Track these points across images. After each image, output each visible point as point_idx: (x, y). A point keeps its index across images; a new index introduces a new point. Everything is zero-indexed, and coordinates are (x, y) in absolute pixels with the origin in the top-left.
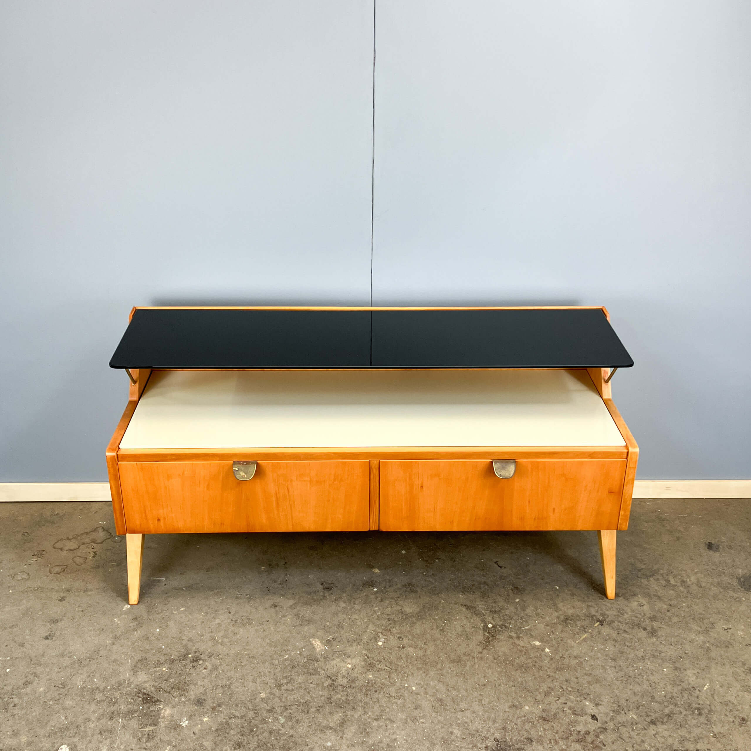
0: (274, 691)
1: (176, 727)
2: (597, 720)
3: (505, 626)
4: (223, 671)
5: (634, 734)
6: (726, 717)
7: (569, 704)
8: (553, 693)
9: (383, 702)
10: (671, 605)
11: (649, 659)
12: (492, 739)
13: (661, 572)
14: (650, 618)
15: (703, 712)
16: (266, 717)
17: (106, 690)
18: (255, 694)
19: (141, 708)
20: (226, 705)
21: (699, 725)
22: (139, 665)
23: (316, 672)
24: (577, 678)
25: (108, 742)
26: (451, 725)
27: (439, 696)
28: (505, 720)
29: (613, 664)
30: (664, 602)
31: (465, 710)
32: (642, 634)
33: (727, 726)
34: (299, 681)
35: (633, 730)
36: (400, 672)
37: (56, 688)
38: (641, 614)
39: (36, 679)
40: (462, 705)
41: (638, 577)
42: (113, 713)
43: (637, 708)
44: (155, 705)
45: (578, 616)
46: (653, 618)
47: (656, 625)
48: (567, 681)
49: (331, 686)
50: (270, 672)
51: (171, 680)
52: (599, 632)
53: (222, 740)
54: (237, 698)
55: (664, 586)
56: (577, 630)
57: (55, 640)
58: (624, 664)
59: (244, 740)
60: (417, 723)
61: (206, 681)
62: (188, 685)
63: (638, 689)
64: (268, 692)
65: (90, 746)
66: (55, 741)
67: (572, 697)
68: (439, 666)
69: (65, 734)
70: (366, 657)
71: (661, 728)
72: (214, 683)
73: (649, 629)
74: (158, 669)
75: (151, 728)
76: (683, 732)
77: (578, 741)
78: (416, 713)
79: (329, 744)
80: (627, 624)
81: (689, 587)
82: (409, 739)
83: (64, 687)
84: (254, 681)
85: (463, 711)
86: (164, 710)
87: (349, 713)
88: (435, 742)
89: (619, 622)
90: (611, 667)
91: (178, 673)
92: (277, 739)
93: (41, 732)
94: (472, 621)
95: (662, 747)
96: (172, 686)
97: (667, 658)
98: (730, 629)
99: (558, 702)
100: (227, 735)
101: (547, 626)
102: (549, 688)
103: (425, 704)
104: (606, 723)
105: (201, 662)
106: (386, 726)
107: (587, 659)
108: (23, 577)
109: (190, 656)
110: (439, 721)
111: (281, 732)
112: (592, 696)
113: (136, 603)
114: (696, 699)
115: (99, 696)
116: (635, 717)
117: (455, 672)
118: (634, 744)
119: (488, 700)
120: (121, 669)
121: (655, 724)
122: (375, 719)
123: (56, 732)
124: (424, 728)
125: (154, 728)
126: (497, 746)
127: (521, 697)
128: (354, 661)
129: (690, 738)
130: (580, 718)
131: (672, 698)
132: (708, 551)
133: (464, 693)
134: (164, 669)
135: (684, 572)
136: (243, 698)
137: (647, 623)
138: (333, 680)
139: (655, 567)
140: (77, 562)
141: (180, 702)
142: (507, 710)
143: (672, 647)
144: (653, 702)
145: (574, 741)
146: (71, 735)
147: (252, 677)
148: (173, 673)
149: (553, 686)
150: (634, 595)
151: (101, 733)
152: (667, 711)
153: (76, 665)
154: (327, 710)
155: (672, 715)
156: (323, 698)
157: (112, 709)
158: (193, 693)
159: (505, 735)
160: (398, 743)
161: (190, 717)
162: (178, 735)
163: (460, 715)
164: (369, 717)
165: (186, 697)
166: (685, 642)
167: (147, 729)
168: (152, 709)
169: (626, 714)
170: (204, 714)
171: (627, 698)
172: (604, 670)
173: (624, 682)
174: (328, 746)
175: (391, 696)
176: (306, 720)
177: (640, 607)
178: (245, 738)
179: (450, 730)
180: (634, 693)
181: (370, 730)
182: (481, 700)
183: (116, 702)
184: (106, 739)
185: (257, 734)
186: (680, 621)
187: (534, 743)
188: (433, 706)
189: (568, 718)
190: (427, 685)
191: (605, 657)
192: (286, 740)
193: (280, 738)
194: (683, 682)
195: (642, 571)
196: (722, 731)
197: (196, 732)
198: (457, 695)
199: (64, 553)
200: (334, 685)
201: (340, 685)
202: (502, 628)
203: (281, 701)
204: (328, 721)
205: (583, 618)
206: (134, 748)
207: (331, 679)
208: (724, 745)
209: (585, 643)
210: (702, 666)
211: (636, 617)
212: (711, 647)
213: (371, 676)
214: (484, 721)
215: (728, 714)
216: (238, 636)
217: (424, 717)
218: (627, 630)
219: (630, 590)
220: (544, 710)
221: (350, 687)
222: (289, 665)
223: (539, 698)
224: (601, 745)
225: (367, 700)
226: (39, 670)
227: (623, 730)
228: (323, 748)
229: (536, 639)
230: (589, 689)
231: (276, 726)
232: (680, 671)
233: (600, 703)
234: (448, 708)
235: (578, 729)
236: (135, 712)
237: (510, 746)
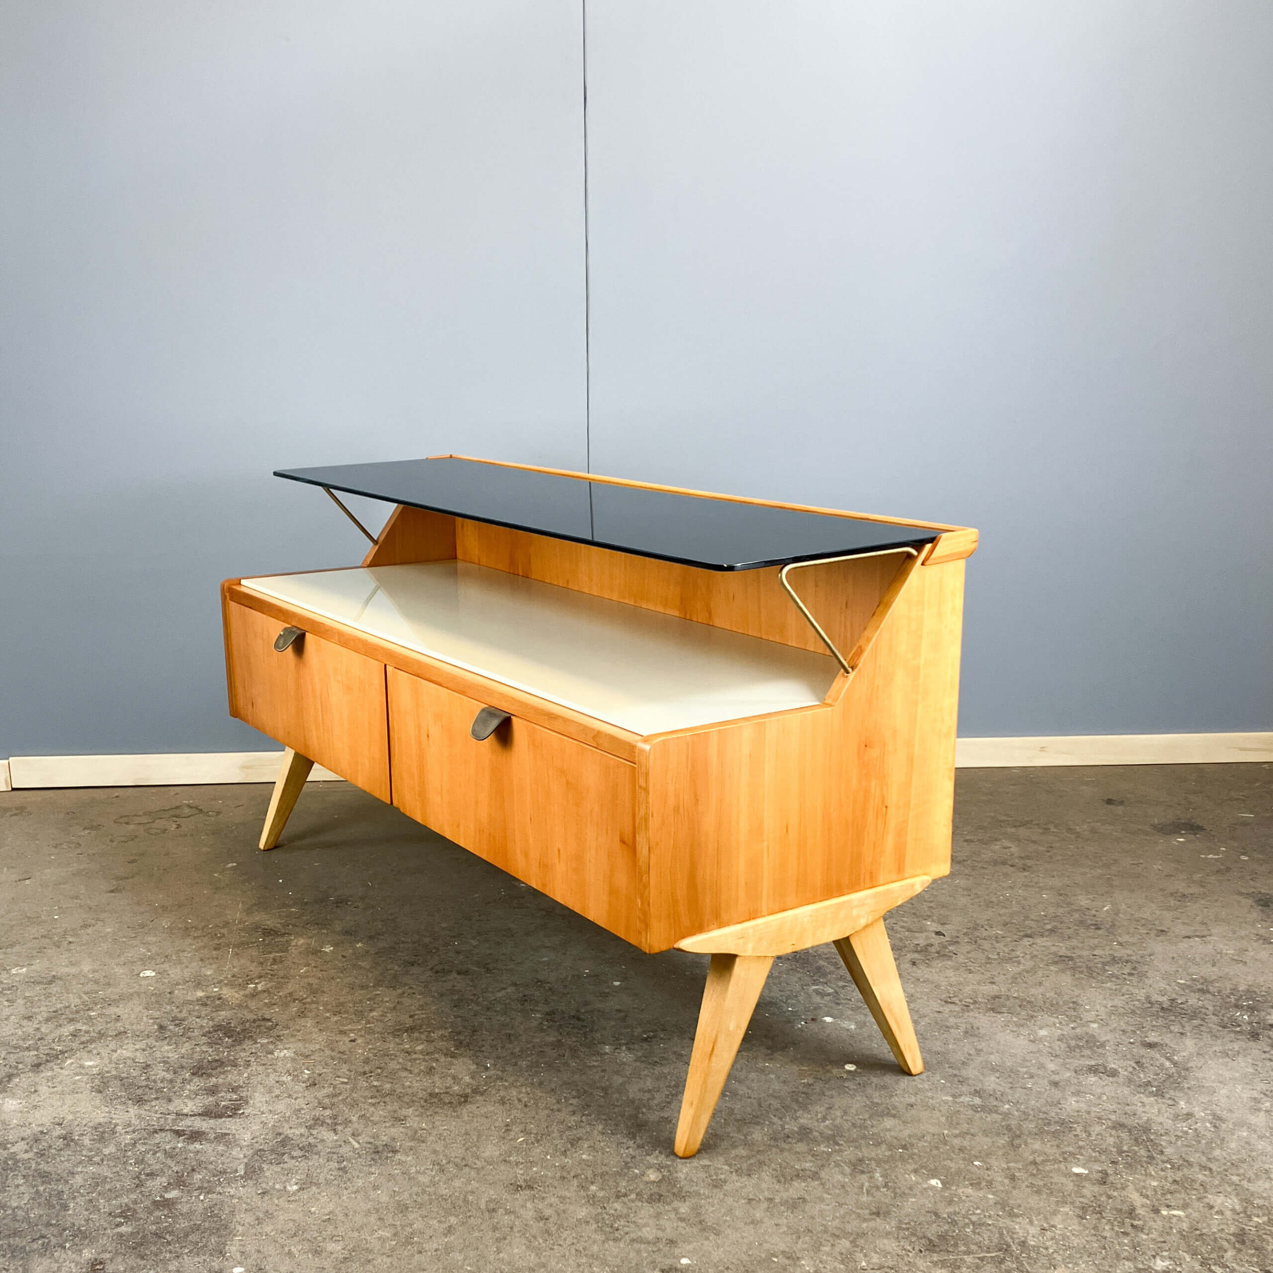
0: (461, 921)
1: (316, 952)
2: (944, 935)
5: (1000, 945)
6: (1136, 930)
7: (902, 923)
10: (1051, 847)
11: (1020, 888)
14: (1021, 857)
15: (1102, 927)
16: (450, 941)
17: (207, 928)
18: (432, 924)
19: (261, 940)
20: (390, 934)
21: (1097, 937)
22: (255, 908)
25: (213, 966)
29: (965, 893)
30: (1042, 845)
32: (1010, 870)
33: (1138, 937)
34: (498, 913)
35: (998, 942)
37: (131, 929)
38: (1006, 855)
39: (100, 922)
42: (219, 944)
43: (1004, 925)
44: (283, 937)
46: (1025, 858)
47: (1029, 862)
50: (453, 908)
51: (304, 918)
53: (385, 961)
54: (406, 928)
55: (1041, 833)
57: (126, 893)
58: (983, 893)
59: (419, 959)
61: (357, 916)
62: (331, 921)
63: (1004, 911)
64: (451, 922)
65: (188, 970)
66: (134, 968)
67: (906, 919)
69: (148, 962)
71: (1039, 941)
72: (370, 918)
74: (283, 910)
75: (278, 954)
76: (1072, 942)
77: (916, 951)
79: (546, 959)
81: (1078, 833)
83: (143, 927)
86: (295, 941)
90: (963, 895)
91: (315, 912)
93: (112, 961)
95: (1041, 954)
96: (307, 922)
97: (1047, 887)
98: (1142, 864)
100: (392, 956)
104: (957, 937)
105: (348, 903)
108: (71, 845)
109: (332, 899)
112: (936, 917)
114: (1092, 917)
115: (196, 933)
116: (1000, 932)
118: (1000, 952)
120: (228, 912)
121: (1031, 937)
123: (135, 961)
125: (283, 954)
129: (1083, 947)
130: (917, 935)
131: (1056, 917)
132: (1106, 805)
134: (293, 910)
135: (1071, 822)
140: (152, 833)
141: (320, 933)
143: (1054, 879)
144: (1028, 920)
145: (910, 951)
146: (157, 962)
148: (308, 912)
151: (202, 960)
152: (1048, 927)
153: (160, 911)
154: (540, 934)
155: (1056, 930)
157: (216, 941)
158: (339, 926)
161: (336, 945)
162: (320, 958)
165: (328, 929)
166: (1074, 874)
167: (272, 956)
168: (276, 940)
169: (986, 930)
170: (356, 941)
171: (989, 918)
172: (953, 898)
173: (984, 906)
174: (544, 961)
176: (511, 942)
177: (1004, 849)
180: (999, 914)
183: (223, 936)
184: (211, 964)
185: (438, 954)
186: (1065, 859)
189: (901, 934)
192: (481, 957)
194: (1072, 905)
196: (1130, 941)
197: (346, 955)
199: (132, 827)
204: (543, 942)
206: (253, 970)
208: (1134, 951)
210: (1101, 892)
211: (1000, 857)
212: (1114, 878)
215: (1140, 927)
224: (951, 954)
227: (983, 942)
228: (536, 962)
230: (932, 911)
231: (465, 948)
232: (1067, 896)
233: (949, 922)
235: (917, 942)
236: (253, 943)
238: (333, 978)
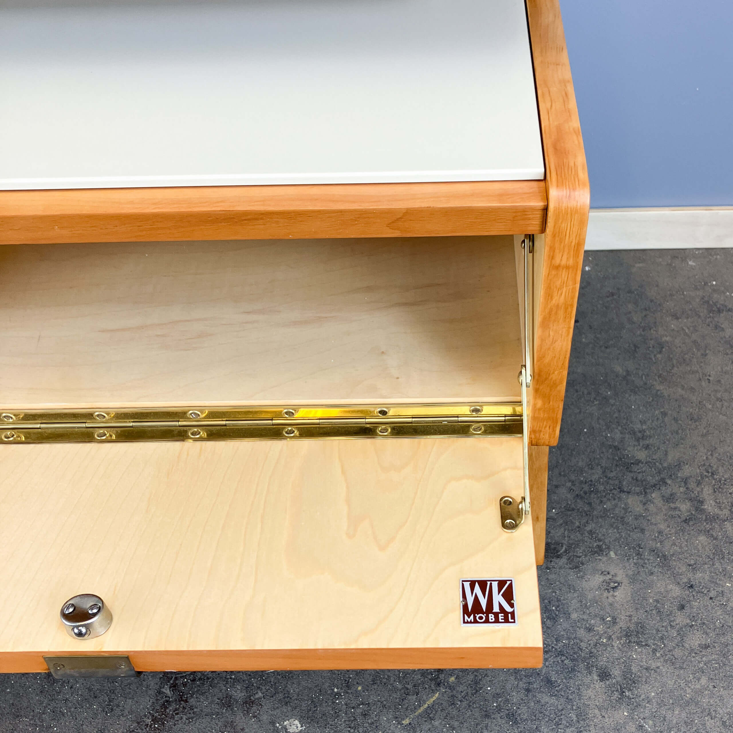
10: (692, 586)
13: (687, 471)
30: (675, 577)
41: (622, 491)
55: (685, 521)
80: (561, 653)
139: (673, 456)
150: (599, 551)
177: (606, 594)
186: (707, 647)
195: (635, 468)
211: (590, 630)
219: (591, 532)
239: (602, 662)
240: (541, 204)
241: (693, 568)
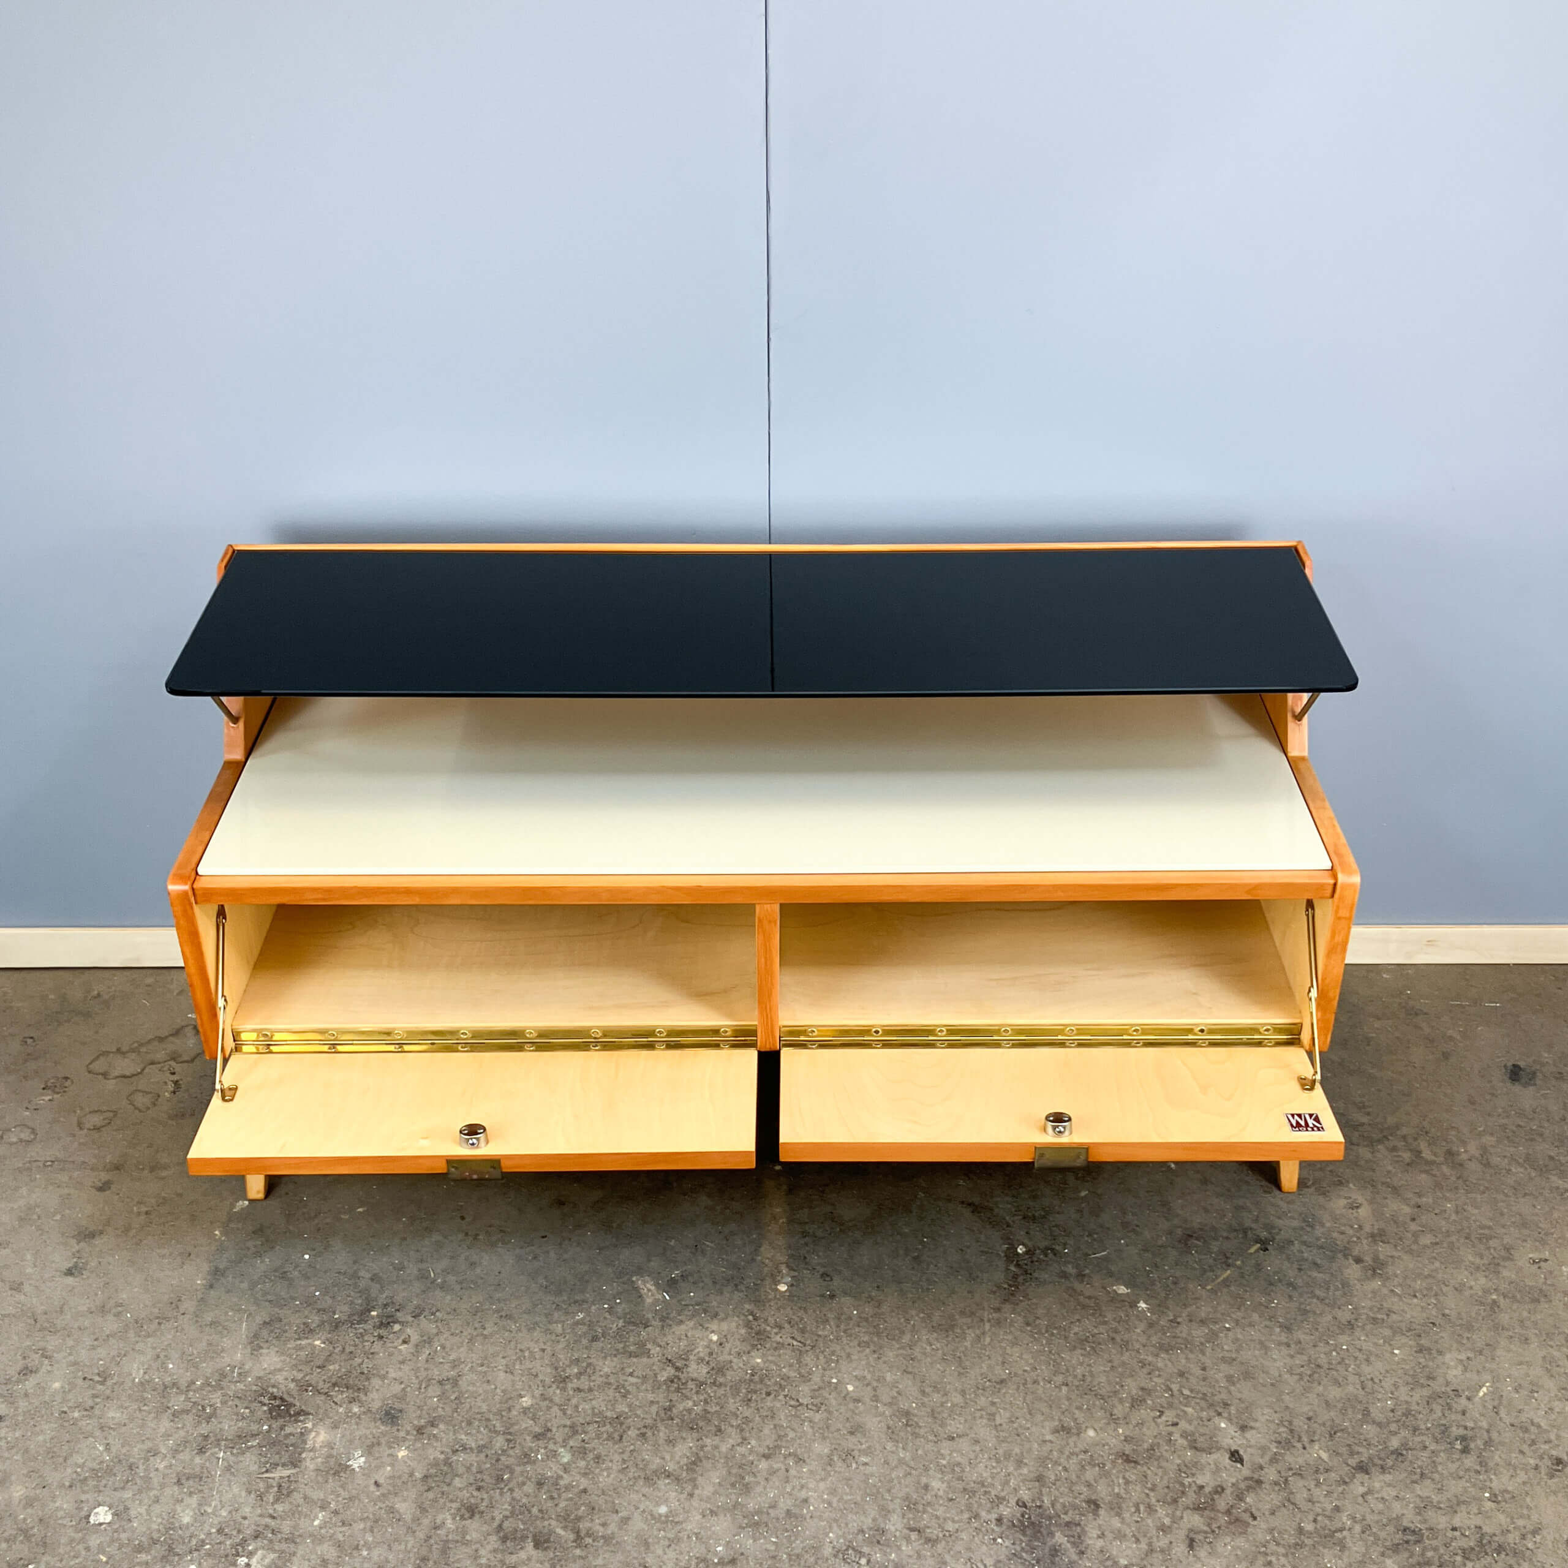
0: (551, 1390)
1: (338, 1469)
2: (1241, 1461)
3: (1052, 1250)
4: (443, 1347)
5: (1318, 1493)
6: (1521, 1456)
7: (1183, 1425)
8: (1149, 1402)
9: (782, 1418)
10: (1419, 1207)
11: (1363, 1328)
12: (1013, 1502)
13: (1404, 1131)
14: (1373, 1236)
15: (1472, 1446)
16: (531, 1449)
17: (193, 1387)
18: (509, 1399)
19: (265, 1427)
20: (447, 1423)
21: (1461, 1473)
22: (265, 1333)
23: (642, 1351)
24: (1204, 1369)
25: (194, 1501)
26: (926, 1469)
27: (904, 1405)
28: (1043, 1461)
29: (1283, 1338)
30: (1406, 1201)
31: (959, 1436)
32: (1353, 1270)
33: (1522, 1476)
34: (606, 1370)
35: (1318, 1484)
36: (823, 1352)
37: (88, 1382)
38: (1352, 1227)
39: (46, 1362)
40: (955, 1426)
42: (206, 1437)
43: (1331, 1436)
44: (297, 1421)
45: (1214, 1229)
46: (1378, 1237)
47: (1384, 1250)
48: (1181, 1374)
49: (672, 1381)
50: (543, 1350)
51: (331, 1367)
52: (1259, 1267)
53: (435, 1500)
54: (471, 1407)
55: (1408, 1164)
56: (1211, 1261)
57: (88, 1278)
58: (1308, 1338)
59: (482, 1499)
60: (854, 1466)
61: (406, 1368)
62: (368, 1379)
63: (1334, 1393)
64: (537, 1393)
65: (157, 1509)
66: (84, 1497)
67: (1189, 1410)
68: (906, 1339)
69: (104, 1482)
70: (750, 1318)
71: (1378, 1481)
72: (423, 1374)
73: (1368, 1259)
74: (304, 1342)
75: (286, 1473)
76: (1425, 1489)
77: (1197, 1508)
78: (851, 1442)
79: (663, 1510)
80: (1321, 1247)
81: (1461, 1165)
82: (835, 1501)
83: (105, 1380)
84: (509, 1371)
85: (953, 1438)
86: (313, 1434)
87: (708, 1441)
88: (891, 1507)
89: (1304, 1243)
90: (1280, 1344)
91: (348, 1350)
92: (552, 1498)
93: (53, 1477)
94: (983, 1238)
95: (1377, 1522)
96: (334, 1380)
97: (1403, 1326)
98: (1546, 1260)
99: (1159, 1420)
100: (446, 1488)
101: (1146, 1250)
102: (1143, 1389)
103: (873, 1424)
104: (1261, 1468)
105: (397, 1327)
106: (787, 1471)
107: (1227, 1326)
108: (22, 1136)
109: (374, 1313)
110: (901, 1462)
111: (562, 1483)
112: (1233, 1410)
113: (261, 1196)
114: (1459, 1417)
115: (177, 1402)
116: (1324, 1456)
117: (940, 1352)
118: (1318, 1515)
119: (1008, 1415)
120: (226, 1342)
121: (1368, 1473)
122: (764, 1456)
123: (86, 1479)
124: (867, 1476)
125: (293, 1471)
126: (1023, 1516)
127: (1079, 1408)
128: (725, 1326)
129: (1439, 1502)
130: (1204, 1458)
131: (1408, 1413)
132: (1509, 1084)
133: (958, 1399)
134: (317, 1343)
135: (1453, 1133)
136: (484, 1408)
137: (1364, 1247)
138: (678, 1369)
139: (1391, 1120)
140: (139, 1105)
141: (349, 1415)
142: (1048, 1437)
143: (1415, 1300)
144: (1367, 1422)
145: (1188, 1508)
146: (117, 1485)
147: (504, 1362)
148: (337, 1351)
149: (1150, 1386)
150: (1340, 1183)
151: (179, 1482)
152: (1395, 1443)
153: (131, 1334)
154: (661, 1434)
155: (1404, 1452)
156: (654, 1409)
157: (204, 1429)
158: (378, 1395)
159: (1041, 1493)
160: (811, 1508)
161: (370, 1449)
162: (343, 1487)
163: (945, 1447)
164: (751, 1451)
165: (361, 1404)
166: (1445, 1289)
167: (276, 1474)
168: (288, 1430)
169: (1304, 1448)
170: (399, 1442)
171: (1311, 1414)
172: (1263, 1352)
173: (1306, 1378)
174: (660, 1515)
175: (801, 1405)
176: (617, 1457)
177: (1351, 1211)
178: (485, 1496)
179: (924, 1480)
180: (1327, 1403)
181: (752, 1479)
182: (993, 1415)
183: (213, 1414)
184: (191, 1494)
185: (510, 1486)
186: (1437, 1244)
187: (1102, 1512)
188: (889, 1428)
189: (1179, 1457)
190: (878, 1381)
191: (1268, 1323)
192: (571, 1499)
193: (559, 1496)
194: (1434, 1379)
195: (1360, 1128)
196: (1510, 1488)
197: (381, 1481)
198: (942, 1404)
199: (111, 1084)
200: (679, 1379)
201: (692, 1380)
202: (1046, 1255)
203: (565, 1414)
204: (663, 1458)
205: (1225, 1234)
206: (248, 1515)
207: (673, 1365)
208: (1512, 1518)
209: (1225, 1290)
210: (1480, 1344)
211: (1342, 1233)
212: (1502, 1301)
213: (759, 1361)
214: (998, 1461)
215: (1525, 1448)
216: (478, 1270)
217: (868, 1452)
218: (1319, 1262)
219: (1331, 1171)
220: (1127, 1439)
221: (714, 1383)
222: (585, 1334)
223: (1119, 1411)
224: (1246, 1517)
225: (748, 1412)
226: (52, 1343)
227: (1296, 1484)
228: (649, 1517)
229: (1120, 1280)
230: (1230, 1392)
231: (551, 1470)
232: (1430, 1354)
233: (1252, 1424)
234: (922, 1432)
235: (1199, 1482)
236: (254, 1436)
237: (1050, 1518)
238: (357, 1548)
239: (1356, 1253)
240: (1332, 882)
241: (1419, 1195)
